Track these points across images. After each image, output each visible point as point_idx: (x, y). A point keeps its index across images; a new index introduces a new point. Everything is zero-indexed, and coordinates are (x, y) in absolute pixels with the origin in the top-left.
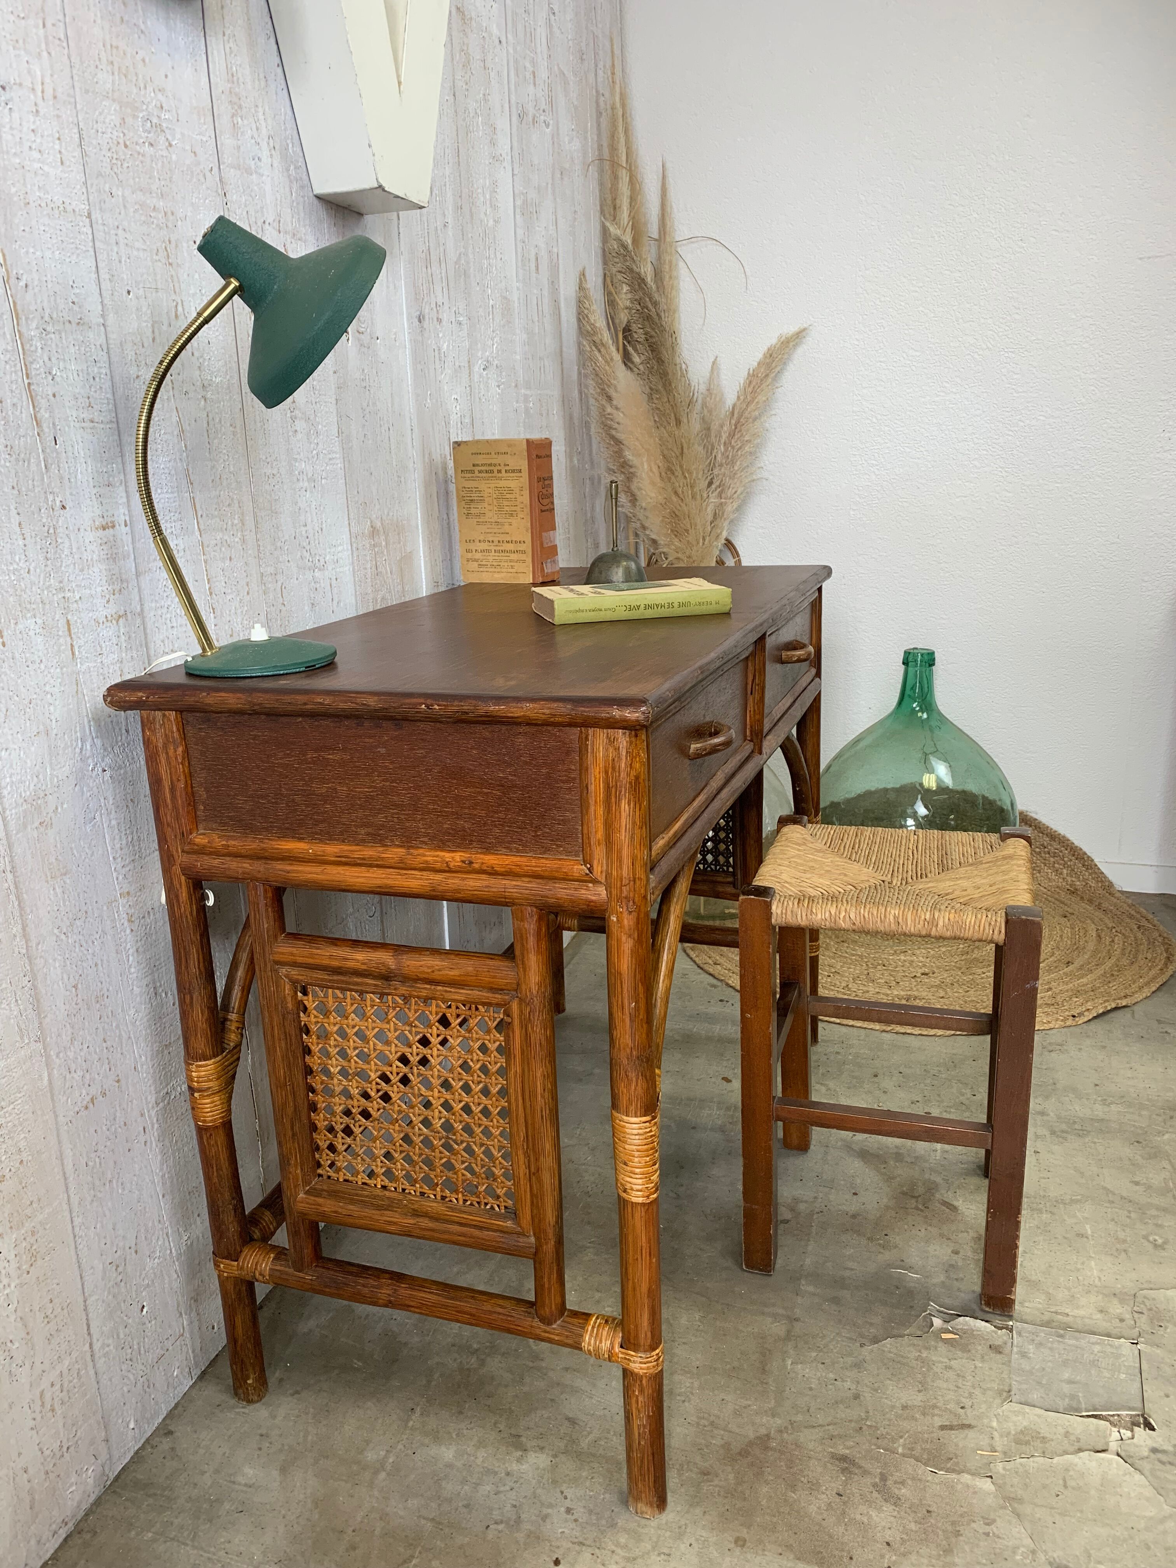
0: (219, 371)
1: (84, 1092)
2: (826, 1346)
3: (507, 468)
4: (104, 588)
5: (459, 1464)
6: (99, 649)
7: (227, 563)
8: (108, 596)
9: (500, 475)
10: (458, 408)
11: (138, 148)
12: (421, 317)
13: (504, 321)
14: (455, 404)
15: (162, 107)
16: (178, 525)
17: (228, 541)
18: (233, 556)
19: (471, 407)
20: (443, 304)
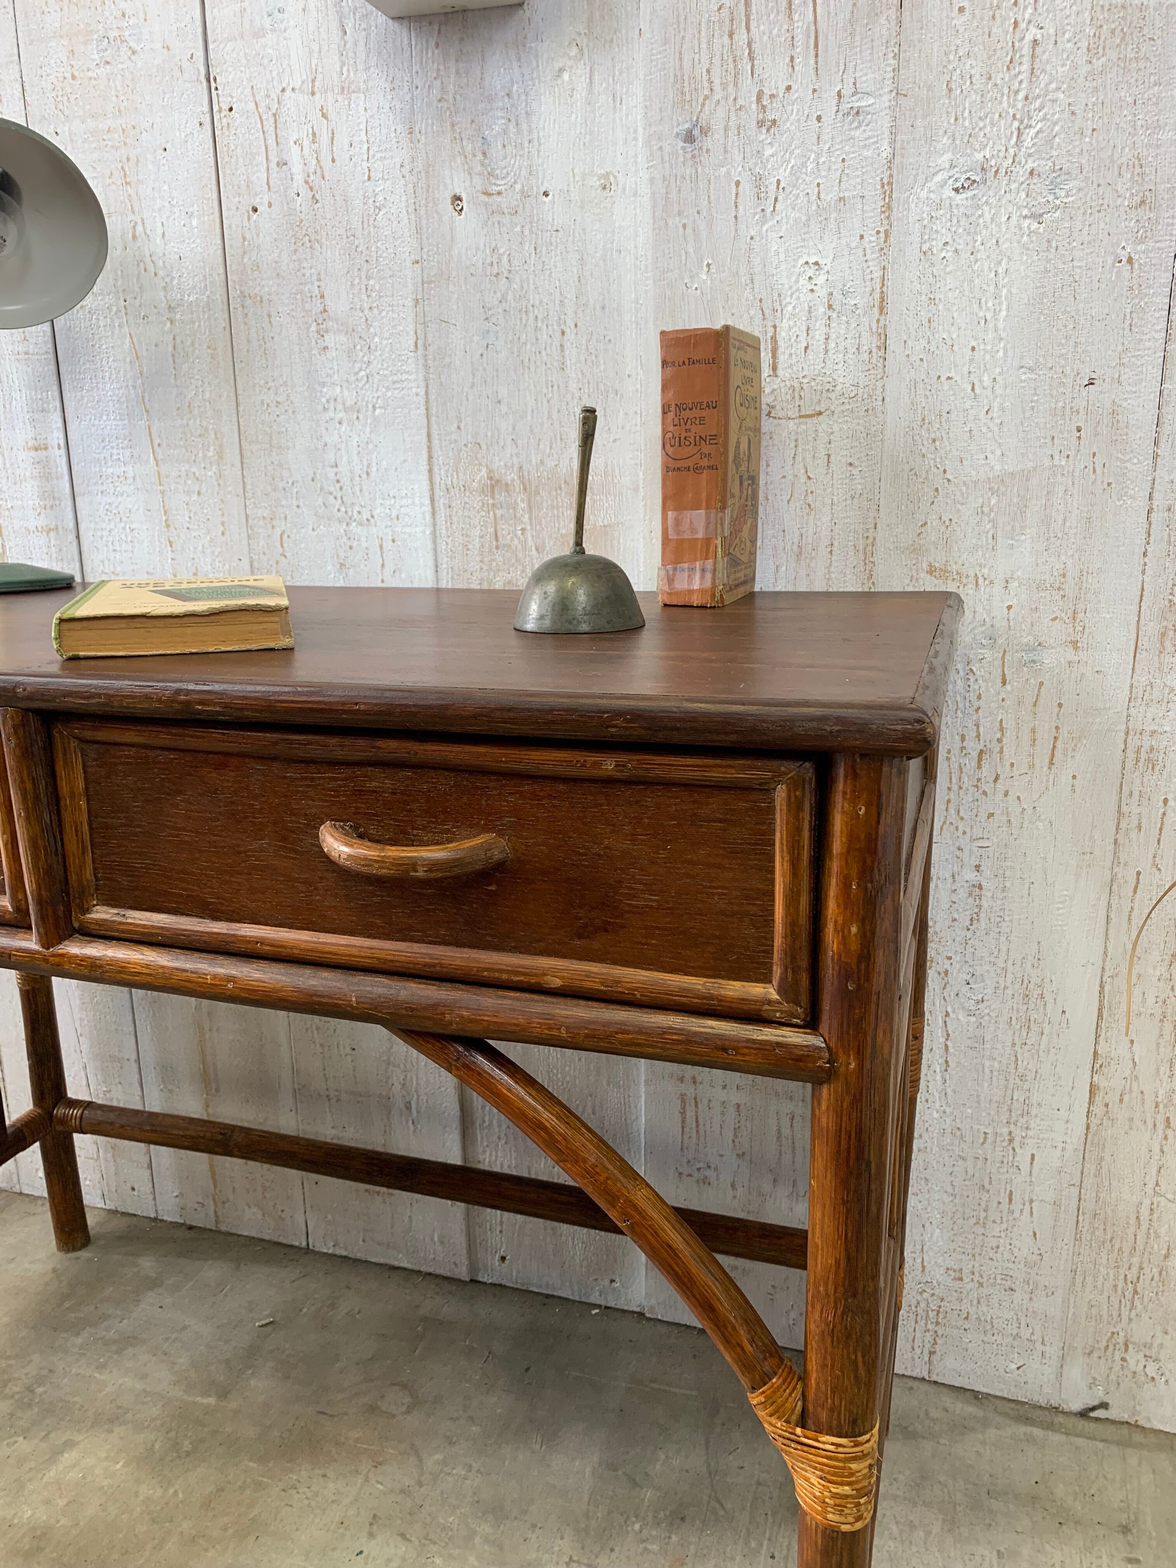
0: (194, 287)
7: (195, 497)
10: (821, 280)
11: (90, 74)
12: (696, 132)
13: (1098, 63)
14: (810, 273)
15: (124, 15)
16: (128, 452)
17: (197, 474)
18: (203, 491)
19: (878, 274)
20: (789, 88)
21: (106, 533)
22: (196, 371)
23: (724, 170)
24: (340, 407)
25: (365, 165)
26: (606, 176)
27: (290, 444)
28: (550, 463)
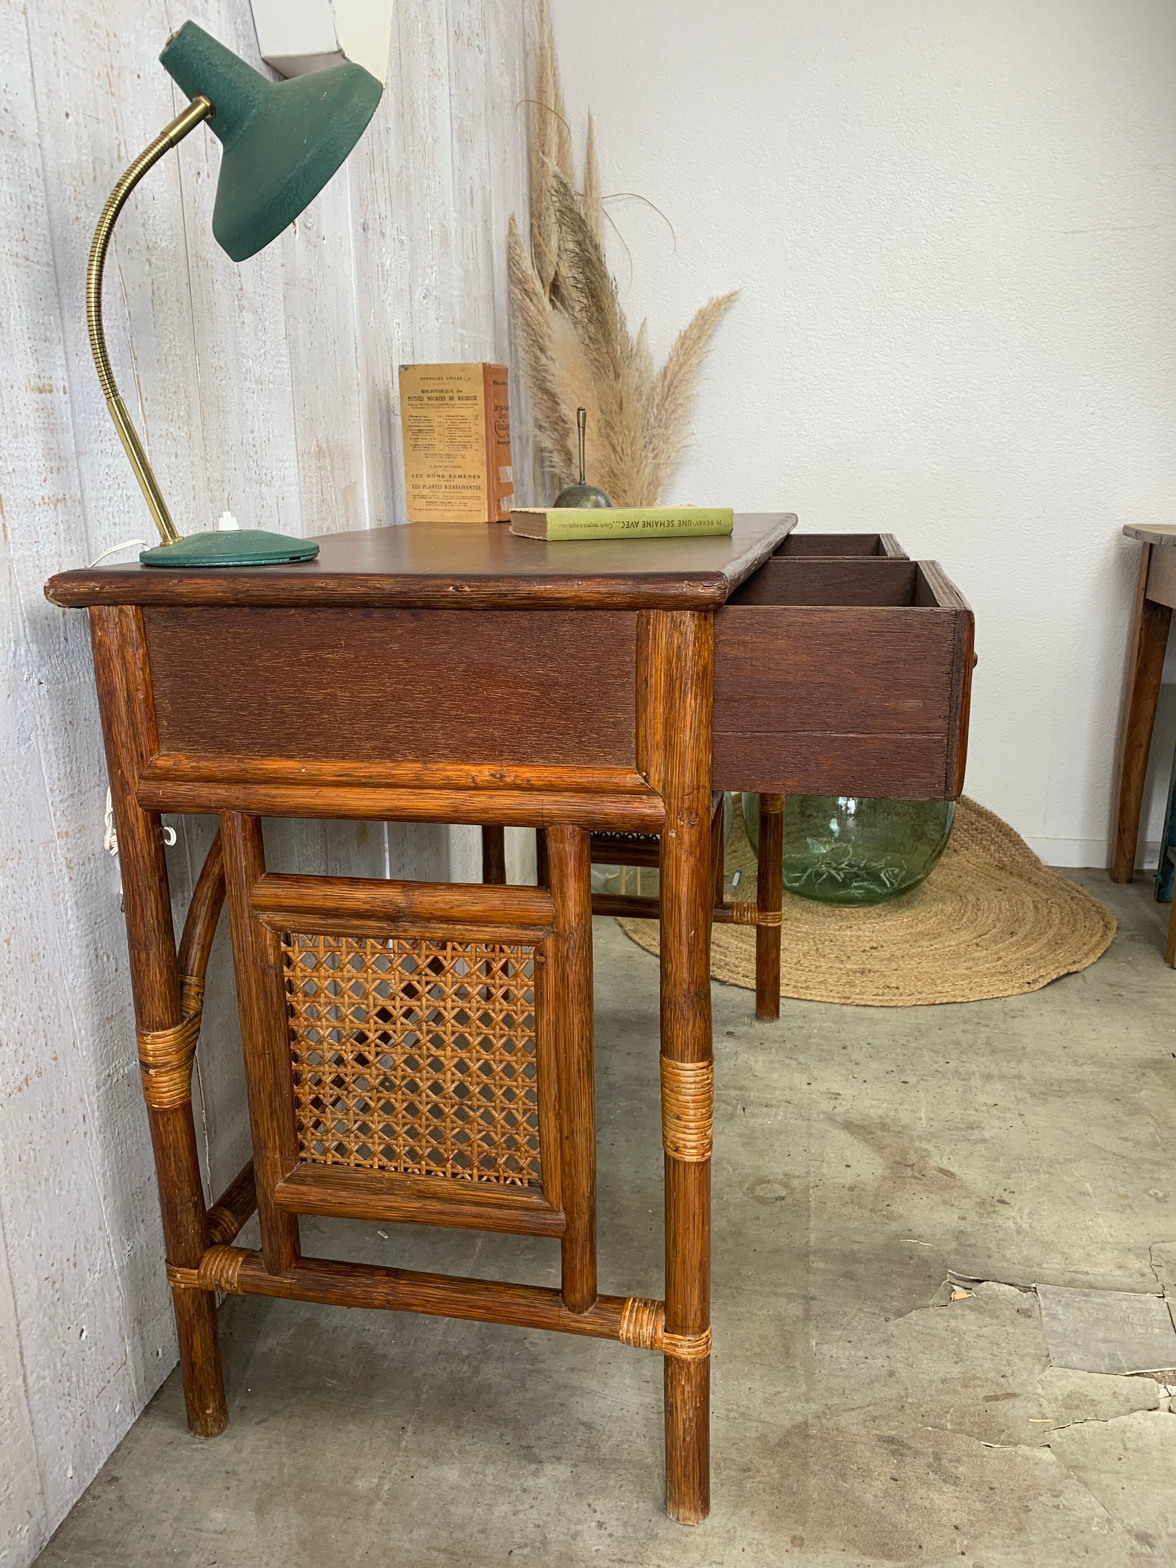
0: (164, 233)
1: (17, 1071)
2: (849, 1323)
3: (460, 395)
4: (41, 464)
5: (467, 1485)
6: (35, 536)
7: (173, 460)
8: (45, 474)
9: (452, 402)
12: (365, 227)
17: (174, 434)
22: (169, 322)
23: (374, 254)
24: (253, 378)
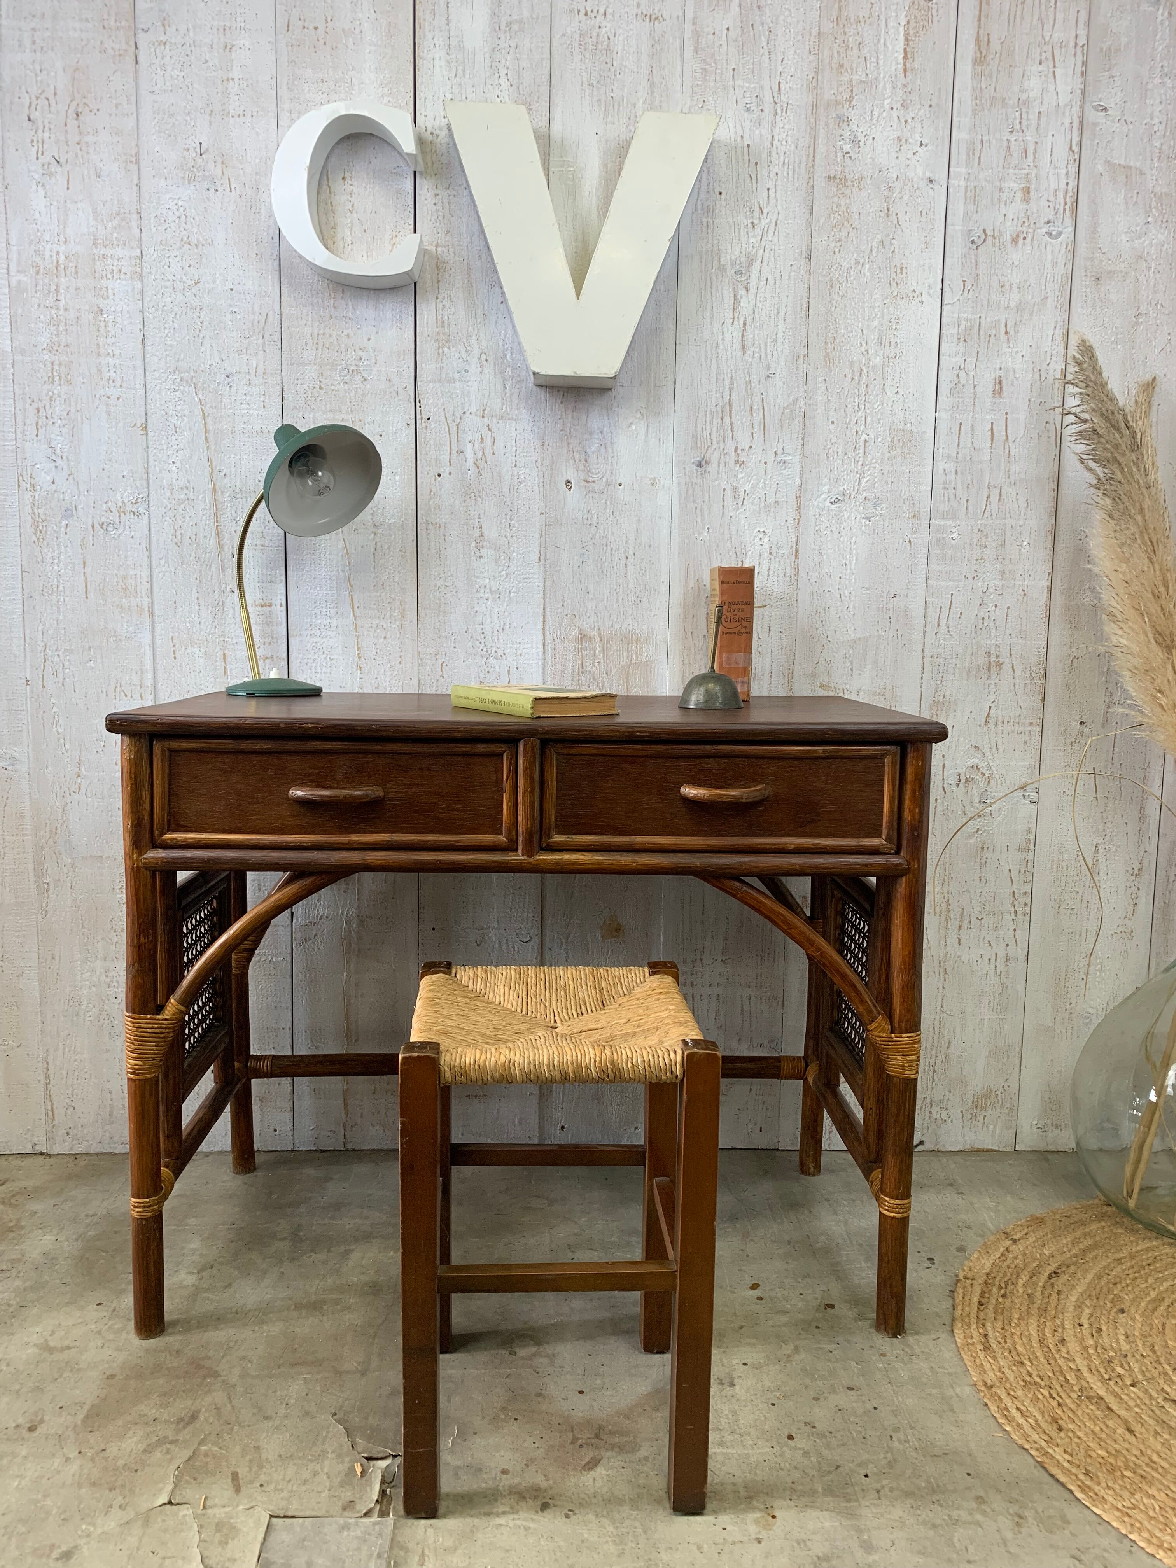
3: (716, 593)
10: (766, 540)
11: (333, 387)
12: (703, 463)
13: (893, 453)
14: (761, 536)
15: (361, 359)
16: (333, 611)
17: (385, 626)
18: (388, 636)
19: (794, 539)
20: (751, 447)
21: (311, 661)
22: (390, 564)
23: (717, 483)
24: (488, 590)
25: (514, 458)
26: (654, 479)
27: (453, 611)
28: (617, 627)
